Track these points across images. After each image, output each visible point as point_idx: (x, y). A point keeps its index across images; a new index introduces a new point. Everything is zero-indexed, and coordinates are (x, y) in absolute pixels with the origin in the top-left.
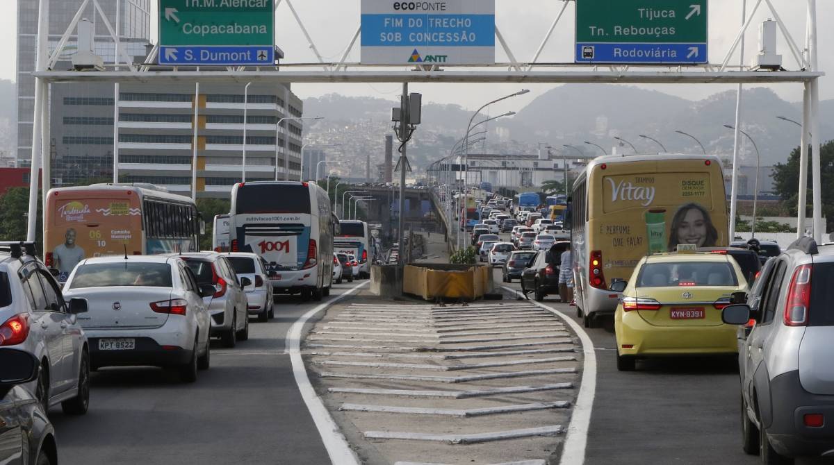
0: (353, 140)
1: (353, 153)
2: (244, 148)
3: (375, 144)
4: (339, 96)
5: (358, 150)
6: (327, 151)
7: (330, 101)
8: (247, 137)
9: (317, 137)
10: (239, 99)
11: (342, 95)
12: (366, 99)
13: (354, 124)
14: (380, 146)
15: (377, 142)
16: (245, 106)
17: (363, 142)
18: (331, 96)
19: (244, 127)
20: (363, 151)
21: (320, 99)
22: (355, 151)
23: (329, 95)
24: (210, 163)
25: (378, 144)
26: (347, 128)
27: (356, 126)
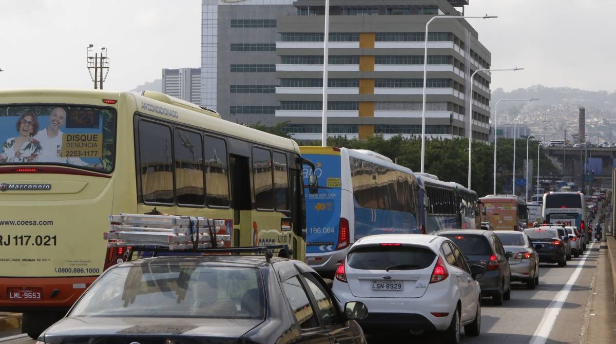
0: (554, 120)
1: (553, 130)
2: (424, 91)
3: (571, 122)
4: (543, 87)
5: (558, 128)
6: (531, 128)
7: (536, 91)
8: (427, 80)
9: (525, 118)
10: (419, 37)
11: (545, 86)
12: (563, 89)
13: (554, 108)
14: (575, 125)
15: (573, 122)
16: (426, 45)
17: (561, 122)
18: (536, 88)
19: (425, 68)
20: (561, 128)
21: (527, 89)
22: (556, 129)
23: (535, 86)
24: (379, 109)
25: (573, 123)
26: (548, 110)
27: (556, 109)
